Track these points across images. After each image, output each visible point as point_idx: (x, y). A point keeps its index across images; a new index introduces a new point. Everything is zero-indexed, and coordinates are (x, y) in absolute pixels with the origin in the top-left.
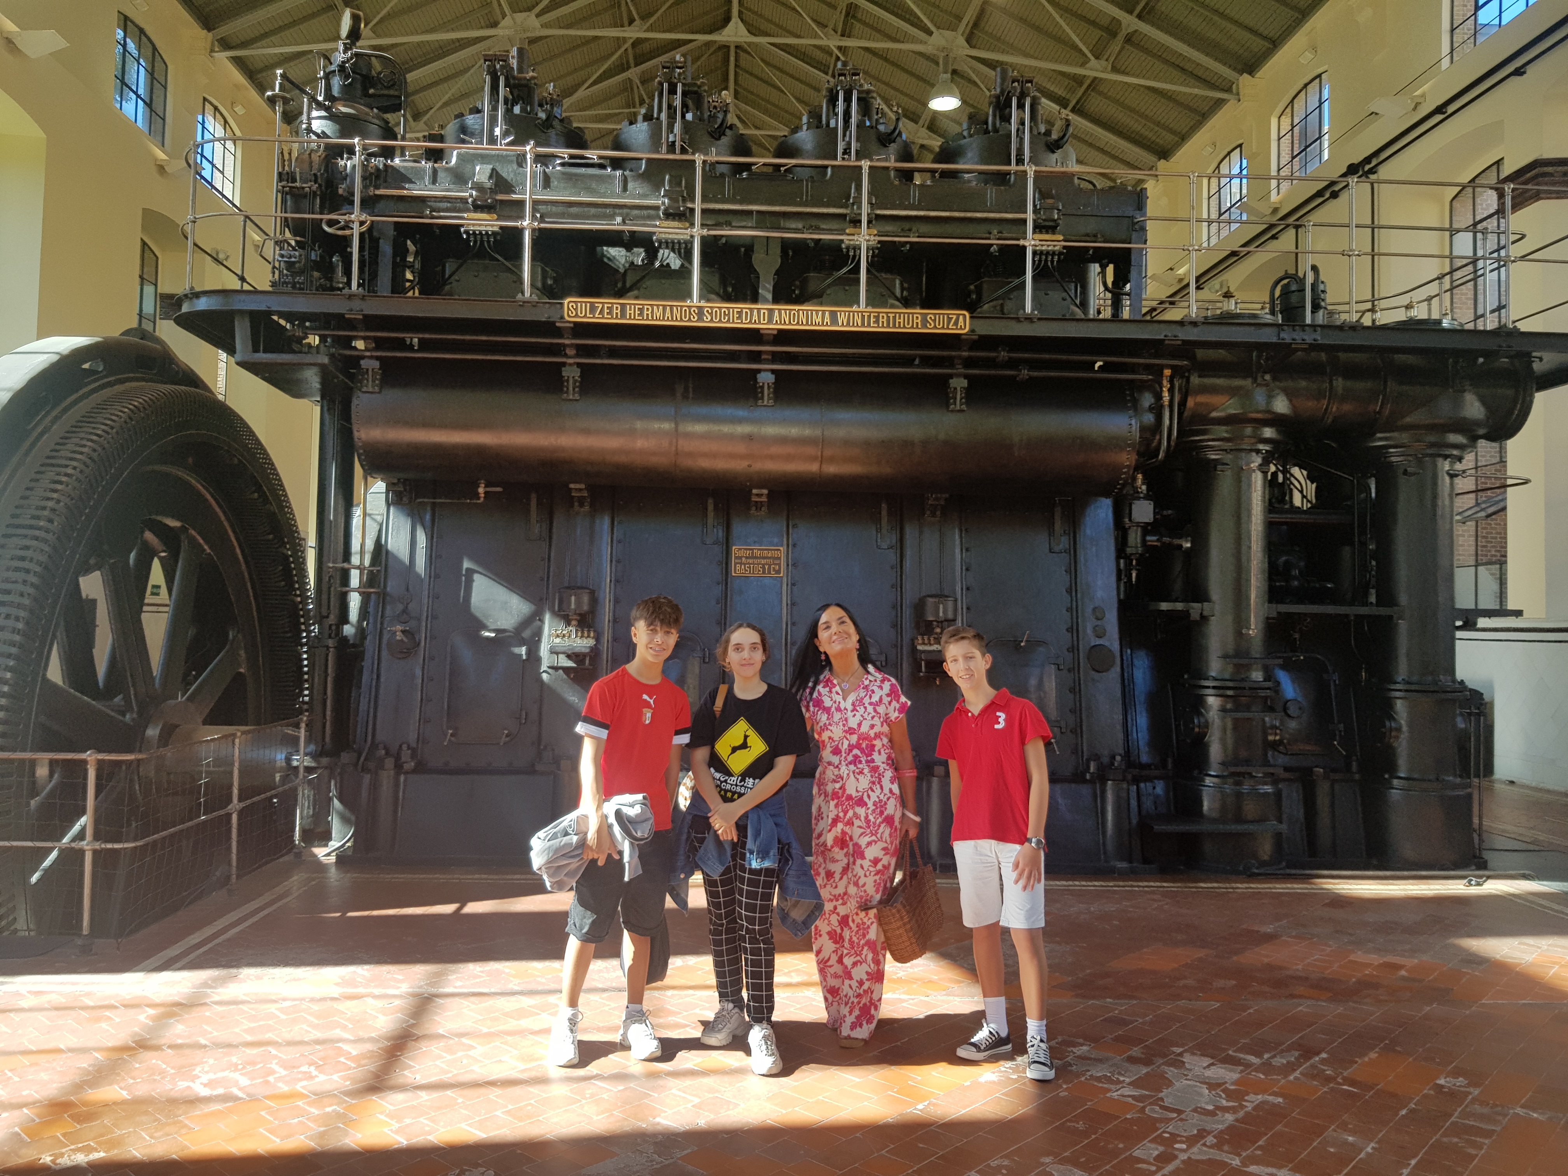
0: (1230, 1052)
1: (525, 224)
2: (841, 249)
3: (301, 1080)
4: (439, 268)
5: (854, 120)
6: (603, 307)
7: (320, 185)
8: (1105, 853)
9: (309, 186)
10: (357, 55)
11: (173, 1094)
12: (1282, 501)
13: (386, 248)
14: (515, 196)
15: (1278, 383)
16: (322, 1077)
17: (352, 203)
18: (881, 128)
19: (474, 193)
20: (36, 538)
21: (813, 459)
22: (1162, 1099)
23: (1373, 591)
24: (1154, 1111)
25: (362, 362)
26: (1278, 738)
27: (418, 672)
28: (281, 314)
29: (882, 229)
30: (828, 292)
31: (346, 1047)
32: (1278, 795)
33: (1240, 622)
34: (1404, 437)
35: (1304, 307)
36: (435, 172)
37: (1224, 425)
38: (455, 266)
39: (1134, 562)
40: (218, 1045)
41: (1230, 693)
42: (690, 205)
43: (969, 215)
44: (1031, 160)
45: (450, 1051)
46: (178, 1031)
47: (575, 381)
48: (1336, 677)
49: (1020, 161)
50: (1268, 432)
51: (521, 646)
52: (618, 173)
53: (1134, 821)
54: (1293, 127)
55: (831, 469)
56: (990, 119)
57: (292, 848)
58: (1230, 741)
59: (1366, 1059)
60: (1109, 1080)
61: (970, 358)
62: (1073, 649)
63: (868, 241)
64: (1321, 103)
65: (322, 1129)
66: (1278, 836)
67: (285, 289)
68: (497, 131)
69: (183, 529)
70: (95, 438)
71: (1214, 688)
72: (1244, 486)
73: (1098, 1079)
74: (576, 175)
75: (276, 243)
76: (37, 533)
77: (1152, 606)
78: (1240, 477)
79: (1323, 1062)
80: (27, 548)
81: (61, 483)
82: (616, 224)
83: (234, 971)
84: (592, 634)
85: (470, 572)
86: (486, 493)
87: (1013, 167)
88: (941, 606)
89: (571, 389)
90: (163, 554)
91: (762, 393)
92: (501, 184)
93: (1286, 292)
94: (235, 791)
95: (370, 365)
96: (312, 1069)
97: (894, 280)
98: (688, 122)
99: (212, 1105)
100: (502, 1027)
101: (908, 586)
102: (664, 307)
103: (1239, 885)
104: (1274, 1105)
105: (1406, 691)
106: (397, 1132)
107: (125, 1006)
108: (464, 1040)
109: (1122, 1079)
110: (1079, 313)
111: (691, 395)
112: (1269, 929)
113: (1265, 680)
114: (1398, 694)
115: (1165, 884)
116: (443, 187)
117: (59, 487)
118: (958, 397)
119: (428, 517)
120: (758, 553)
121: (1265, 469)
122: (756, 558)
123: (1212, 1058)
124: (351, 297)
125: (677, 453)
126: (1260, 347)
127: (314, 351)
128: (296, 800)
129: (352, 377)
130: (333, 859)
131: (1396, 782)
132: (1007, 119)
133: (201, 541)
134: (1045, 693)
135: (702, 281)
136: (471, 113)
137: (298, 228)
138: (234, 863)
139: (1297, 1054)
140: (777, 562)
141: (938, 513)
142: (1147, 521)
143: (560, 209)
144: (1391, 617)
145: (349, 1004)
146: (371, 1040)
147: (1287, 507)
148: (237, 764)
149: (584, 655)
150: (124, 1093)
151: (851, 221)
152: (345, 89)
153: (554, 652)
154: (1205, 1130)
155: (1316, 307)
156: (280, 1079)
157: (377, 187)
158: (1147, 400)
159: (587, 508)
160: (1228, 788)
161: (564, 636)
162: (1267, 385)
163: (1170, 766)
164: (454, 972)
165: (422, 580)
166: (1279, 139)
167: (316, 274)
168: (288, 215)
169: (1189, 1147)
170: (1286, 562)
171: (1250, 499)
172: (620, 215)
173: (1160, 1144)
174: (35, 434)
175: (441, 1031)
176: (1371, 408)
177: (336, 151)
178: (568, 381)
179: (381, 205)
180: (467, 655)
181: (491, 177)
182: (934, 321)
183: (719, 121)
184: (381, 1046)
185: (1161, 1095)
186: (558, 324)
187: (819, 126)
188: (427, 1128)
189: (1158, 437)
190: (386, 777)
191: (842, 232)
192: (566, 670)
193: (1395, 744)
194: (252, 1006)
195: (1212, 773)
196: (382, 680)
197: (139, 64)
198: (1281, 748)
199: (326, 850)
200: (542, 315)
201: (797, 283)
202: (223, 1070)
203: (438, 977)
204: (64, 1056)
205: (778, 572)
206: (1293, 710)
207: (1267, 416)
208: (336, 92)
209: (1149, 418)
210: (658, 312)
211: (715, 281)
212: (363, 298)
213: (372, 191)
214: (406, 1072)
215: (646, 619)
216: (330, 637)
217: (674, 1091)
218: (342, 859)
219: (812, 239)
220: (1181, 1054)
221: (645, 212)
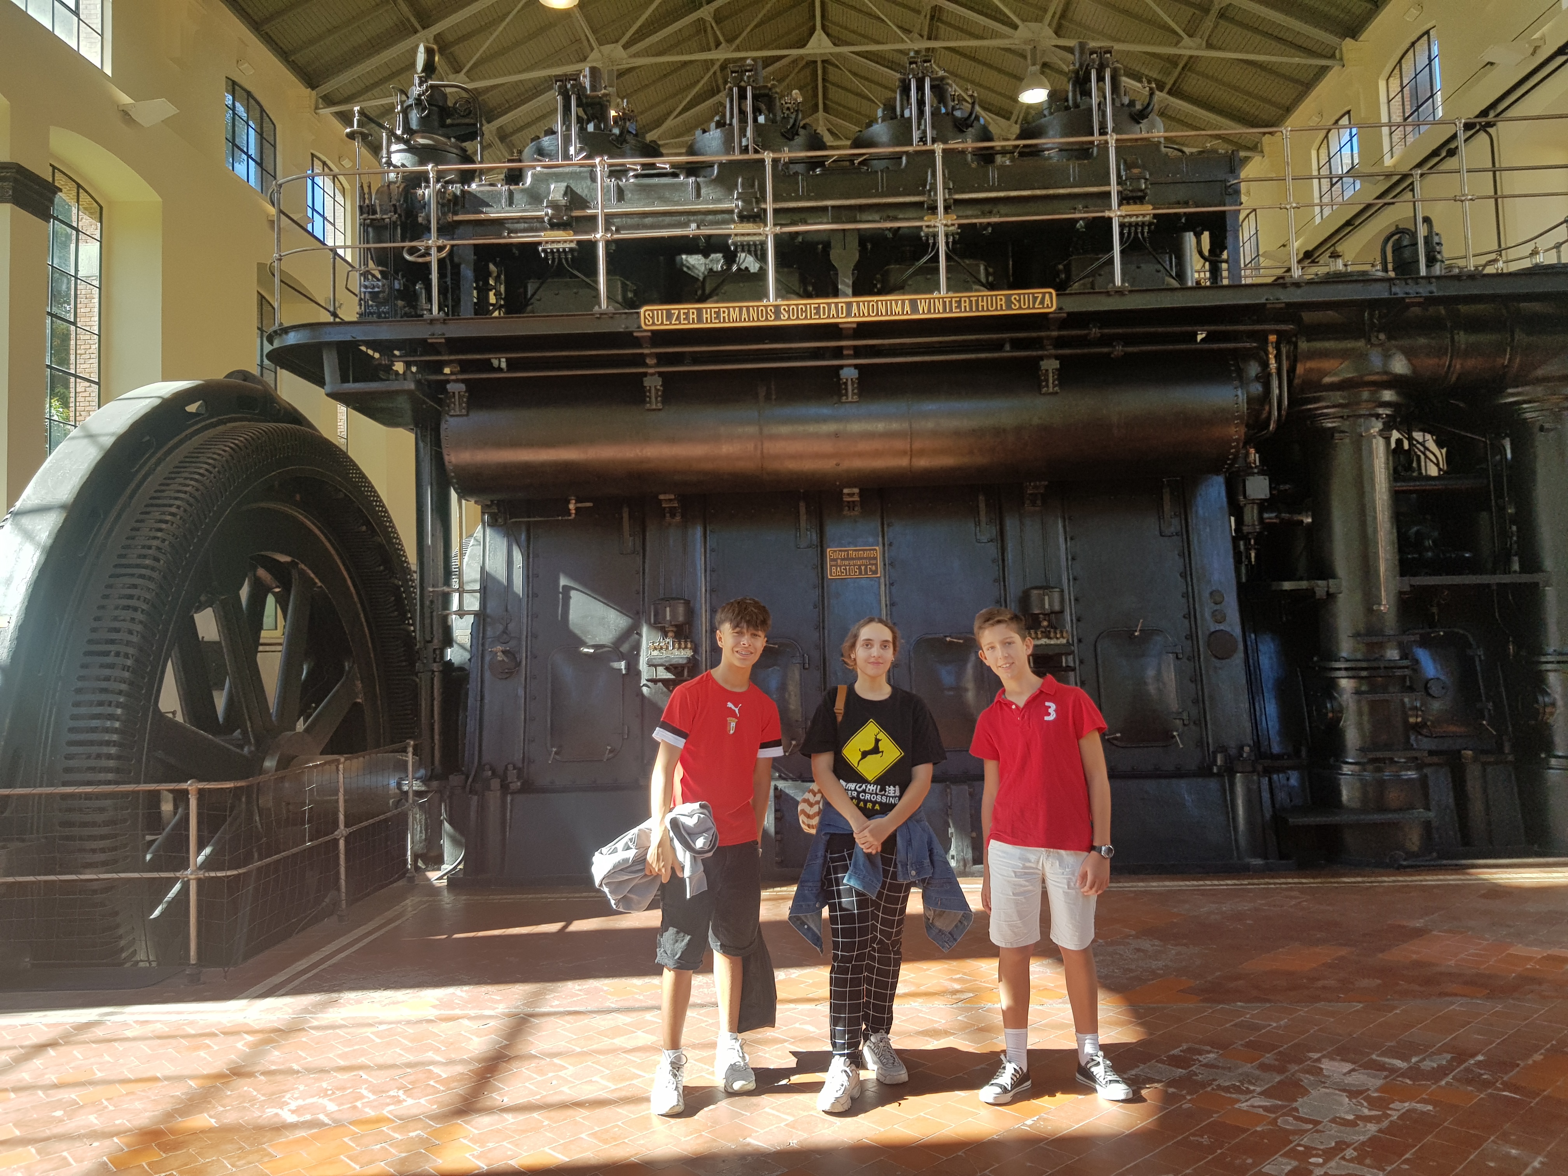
0: (1374, 1057)
1: (598, 236)
2: (920, 238)
3: (388, 1105)
4: (522, 290)
5: (927, 109)
6: (679, 313)
7: (400, 215)
8: (1238, 848)
9: (389, 217)
10: (432, 86)
11: (261, 1121)
12: (1409, 468)
13: (467, 272)
14: (589, 212)
15: (1393, 342)
16: (410, 1101)
17: (429, 230)
18: (958, 114)
19: (550, 211)
20: (142, 576)
21: (904, 453)
22: (1296, 1110)
23: (1516, 559)
24: (1287, 1123)
25: (449, 386)
26: (1419, 720)
27: (521, 692)
28: (370, 344)
29: (960, 214)
30: (910, 282)
31: (436, 1070)
32: (1423, 781)
33: (1370, 598)
34: (1539, 391)
35: (1418, 261)
36: (511, 194)
37: (1339, 390)
38: (536, 286)
39: (1252, 542)
40: (309, 1070)
41: (1364, 674)
42: (763, 206)
43: (1051, 192)
44: (1113, 131)
45: (541, 1071)
46: (275, 1057)
47: (657, 390)
48: (1480, 652)
49: (1103, 132)
50: (1388, 395)
51: (619, 660)
52: (691, 180)
53: (1268, 815)
54: (1402, 88)
55: (922, 463)
56: (1070, 95)
57: (405, 874)
58: (1367, 726)
59: (1530, 1062)
60: (1238, 1090)
61: (1059, 338)
62: (1191, 636)
63: (946, 225)
64: (1430, 60)
65: (404, 1155)
66: (1427, 826)
67: (370, 319)
68: (572, 151)
69: (293, 564)
70: (197, 477)
71: (1346, 669)
72: (1365, 453)
73: (1227, 1089)
74: (649, 186)
75: (361, 275)
76: (143, 571)
77: (1275, 586)
78: (1360, 443)
79: (1479, 1064)
80: (135, 586)
81: (166, 522)
82: (692, 230)
83: (334, 995)
84: (689, 645)
85: (567, 589)
86: (577, 509)
87: (1096, 138)
88: (1046, 598)
89: (653, 399)
90: (277, 590)
91: (846, 389)
92: (575, 200)
93: (1398, 249)
94: (341, 817)
95: (456, 388)
96: (401, 1093)
97: (978, 266)
98: (761, 125)
99: (297, 1132)
100: (595, 1047)
101: (1011, 579)
102: (741, 308)
103: (1386, 879)
104: (1423, 1113)
105: (1558, 662)
106: (478, 1157)
107: (225, 1033)
108: (556, 1060)
109: (1252, 1088)
110: (1175, 284)
111: (774, 397)
112: (1418, 924)
113: (1401, 659)
114: (1549, 667)
115: (1304, 881)
116: (519, 208)
117: (164, 526)
118: (1051, 381)
119: (523, 537)
120: (853, 554)
121: (1386, 434)
122: (853, 559)
123: (1354, 1063)
124: (432, 321)
125: (763, 457)
126: (1373, 304)
127: (401, 377)
128: (407, 824)
129: (440, 402)
130: (444, 882)
131: (1553, 762)
132: (1088, 94)
133: (312, 575)
134: (1164, 684)
135: (777, 281)
136: (546, 135)
137: (381, 258)
138: (343, 889)
139: (1449, 1056)
140: (874, 562)
141: (1039, 502)
142: (1263, 497)
143: (636, 220)
144: (1536, 584)
145: (444, 1025)
146: (462, 1062)
147: (1415, 474)
148: (342, 790)
149: (682, 666)
150: (213, 1121)
151: (929, 208)
152: (423, 120)
153: (652, 665)
154: (1345, 1143)
155: (1431, 260)
156: (369, 1104)
157: (455, 213)
158: (1253, 369)
159: (678, 518)
160: (1368, 775)
161: (662, 648)
162: (1381, 345)
163: (1304, 753)
164: (552, 991)
165: (520, 600)
166: (1389, 101)
167: (400, 303)
168: (372, 245)
169: (1325, 1162)
170: (1417, 532)
171: (1372, 466)
172: (694, 221)
173: (1294, 1158)
174: (140, 476)
175: (533, 1052)
176: (1499, 361)
177: (416, 180)
178: (650, 391)
179: (460, 230)
180: (567, 672)
181: (565, 194)
182: (1019, 301)
183: (792, 121)
184: (472, 1067)
185: (1295, 1105)
186: (635, 334)
187: (894, 117)
188: (509, 1153)
189: (1267, 408)
190: (493, 797)
191: (921, 219)
192: (665, 682)
193: (1551, 720)
194: (349, 1030)
195: (1350, 760)
196: (486, 701)
197: (248, 125)
198: (1425, 731)
199: (439, 874)
200: (620, 326)
201: (878, 276)
202: (313, 1097)
203: (537, 997)
204: (160, 1084)
205: (875, 572)
206: (1434, 690)
207: (1385, 378)
208: (414, 125)
209: (1257, 388)
210: (735, 314)
211: (794, 282)
212: (444, 321)
213: (450, 218)
214: (494, 1095)
215: (731, 621)
216: (435, 661)
217: (767, 1110)
218: (454, 881)
219: (890, 229)
220: (1318, 1060)
221: (719, 217)
